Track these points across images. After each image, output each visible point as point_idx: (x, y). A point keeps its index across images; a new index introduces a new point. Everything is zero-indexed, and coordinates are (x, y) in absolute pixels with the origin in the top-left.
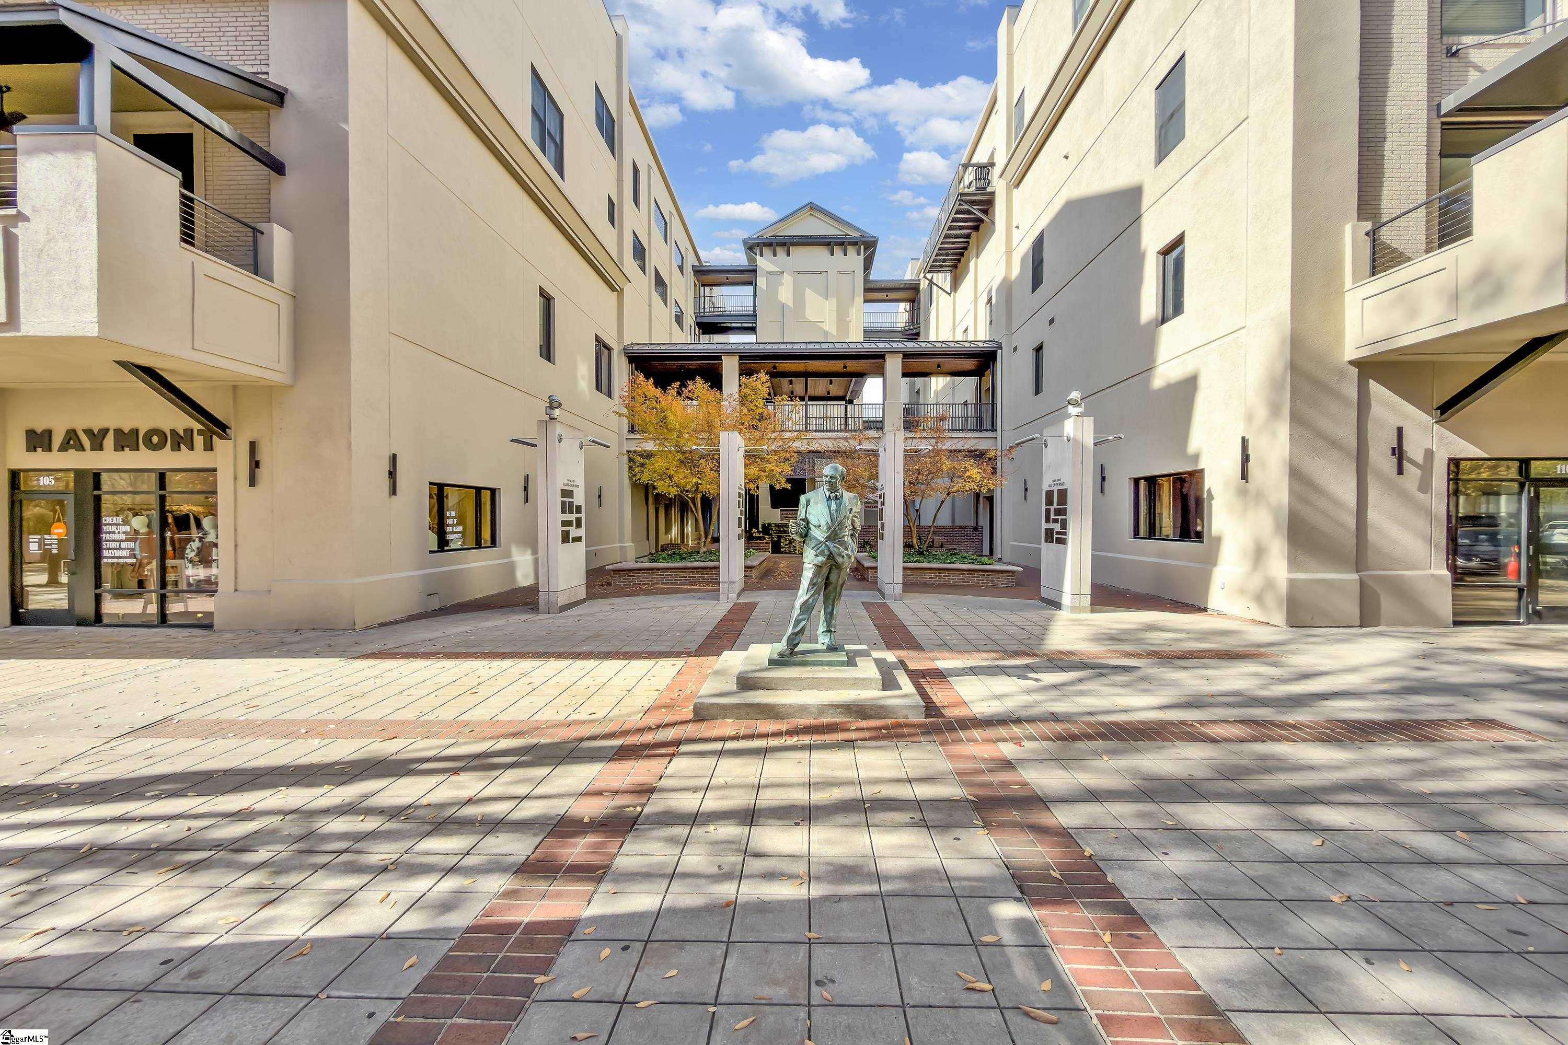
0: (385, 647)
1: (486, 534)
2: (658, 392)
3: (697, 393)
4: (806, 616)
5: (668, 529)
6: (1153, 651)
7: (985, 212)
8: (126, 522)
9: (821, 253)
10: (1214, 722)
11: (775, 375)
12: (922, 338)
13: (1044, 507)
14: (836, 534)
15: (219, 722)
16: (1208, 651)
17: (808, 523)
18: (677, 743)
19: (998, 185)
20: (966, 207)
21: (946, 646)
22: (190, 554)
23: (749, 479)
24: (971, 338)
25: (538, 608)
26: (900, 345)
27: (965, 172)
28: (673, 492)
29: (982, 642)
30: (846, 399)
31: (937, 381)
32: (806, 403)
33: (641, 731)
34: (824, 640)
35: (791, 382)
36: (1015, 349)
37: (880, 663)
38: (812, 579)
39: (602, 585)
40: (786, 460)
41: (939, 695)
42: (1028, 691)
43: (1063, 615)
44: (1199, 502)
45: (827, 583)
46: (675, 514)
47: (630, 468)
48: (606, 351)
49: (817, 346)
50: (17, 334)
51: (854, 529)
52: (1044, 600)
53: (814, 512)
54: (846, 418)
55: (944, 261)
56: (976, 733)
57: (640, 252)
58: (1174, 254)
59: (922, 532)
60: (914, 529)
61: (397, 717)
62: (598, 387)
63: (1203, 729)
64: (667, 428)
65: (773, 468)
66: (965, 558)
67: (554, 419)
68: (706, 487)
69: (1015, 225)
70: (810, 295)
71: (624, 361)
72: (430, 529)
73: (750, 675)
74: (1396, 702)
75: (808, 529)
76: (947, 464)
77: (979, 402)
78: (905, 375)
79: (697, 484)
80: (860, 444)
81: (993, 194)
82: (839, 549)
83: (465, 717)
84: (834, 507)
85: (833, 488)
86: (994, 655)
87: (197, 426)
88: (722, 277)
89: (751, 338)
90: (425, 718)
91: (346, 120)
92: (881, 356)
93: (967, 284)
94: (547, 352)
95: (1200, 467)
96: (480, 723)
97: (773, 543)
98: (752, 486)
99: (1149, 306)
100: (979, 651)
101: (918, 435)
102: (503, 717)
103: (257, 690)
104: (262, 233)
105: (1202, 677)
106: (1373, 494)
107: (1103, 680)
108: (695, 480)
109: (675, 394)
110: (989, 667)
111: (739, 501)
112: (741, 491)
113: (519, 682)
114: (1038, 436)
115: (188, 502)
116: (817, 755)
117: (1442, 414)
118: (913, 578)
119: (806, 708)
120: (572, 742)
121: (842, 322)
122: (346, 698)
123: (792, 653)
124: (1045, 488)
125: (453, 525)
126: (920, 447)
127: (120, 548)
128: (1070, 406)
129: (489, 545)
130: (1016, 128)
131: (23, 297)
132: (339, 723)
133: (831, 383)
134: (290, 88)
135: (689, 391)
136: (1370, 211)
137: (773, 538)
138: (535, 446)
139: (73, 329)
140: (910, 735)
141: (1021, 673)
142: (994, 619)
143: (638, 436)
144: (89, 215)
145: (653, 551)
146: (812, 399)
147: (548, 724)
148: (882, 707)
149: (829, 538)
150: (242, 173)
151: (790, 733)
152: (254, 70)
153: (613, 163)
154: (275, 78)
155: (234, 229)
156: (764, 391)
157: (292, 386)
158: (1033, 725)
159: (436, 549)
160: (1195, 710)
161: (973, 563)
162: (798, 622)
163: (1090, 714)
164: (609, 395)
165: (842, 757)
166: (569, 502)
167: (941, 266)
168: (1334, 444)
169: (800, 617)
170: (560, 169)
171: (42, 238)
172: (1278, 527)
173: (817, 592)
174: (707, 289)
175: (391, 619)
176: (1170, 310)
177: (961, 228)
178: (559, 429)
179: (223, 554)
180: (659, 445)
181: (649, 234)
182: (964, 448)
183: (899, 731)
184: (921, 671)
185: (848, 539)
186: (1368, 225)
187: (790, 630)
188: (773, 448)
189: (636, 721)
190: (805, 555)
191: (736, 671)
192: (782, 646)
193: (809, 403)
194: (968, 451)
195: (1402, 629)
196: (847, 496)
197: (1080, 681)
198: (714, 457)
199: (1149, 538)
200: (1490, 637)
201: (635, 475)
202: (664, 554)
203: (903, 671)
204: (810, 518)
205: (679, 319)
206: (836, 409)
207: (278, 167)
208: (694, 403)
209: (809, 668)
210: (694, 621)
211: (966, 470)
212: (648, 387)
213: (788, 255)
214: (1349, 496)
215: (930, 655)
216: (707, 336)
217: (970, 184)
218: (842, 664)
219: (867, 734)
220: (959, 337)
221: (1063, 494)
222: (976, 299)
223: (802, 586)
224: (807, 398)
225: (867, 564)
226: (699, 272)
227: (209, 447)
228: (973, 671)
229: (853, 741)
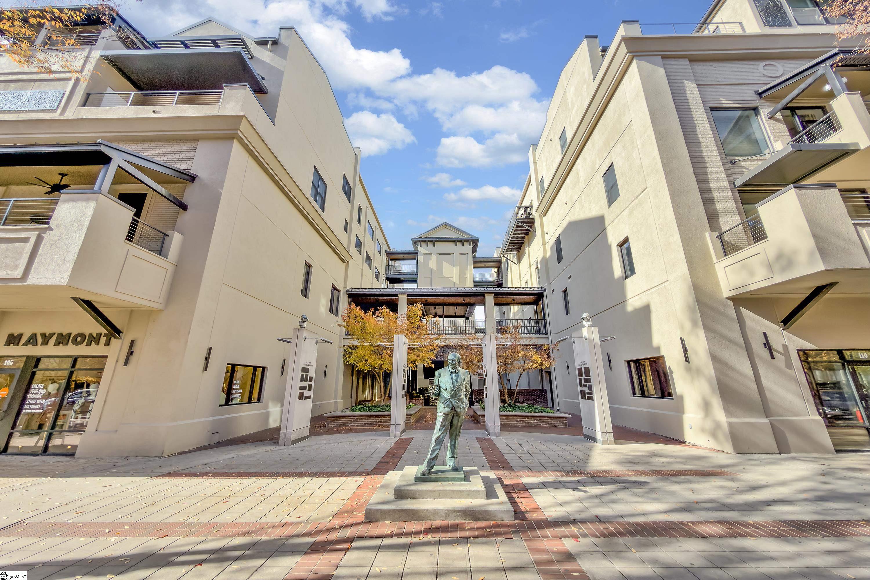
0: (178, 469)
1: (255, 395)
2: (362, 313)
3: (383, 314)
4: (438, 447)
5: (364, 391)
6: (656, 471)
7: (531, 227)
8: (45, 387)
9: (451, 245)
10: (701, 522)
11: (425, 304)
12: (504, 286)
13: (578, 378)
14: (456, 395)
15: (54, 524)
16: (689, 470)
17: (440, 388)
18: (351, 540)
19: (536, 215)
20: (521, 225)
21: (527, 468)
22: (76, 407)
23: (410, 361)
24: (529, 285)
25: (278, 442)
26: (492, 289)
27: (519, 210)
28: (367, 369)
29: (550, 465)
30: (465, 317)
31: (514, 307)
32: (443, 319)
33: (329, 530)
34: (450, 463)
35: (435, 308)
36: (553, 291)
37: (485, 480)
38: (442, 423)
39: (320, 427)
40: (431, 350)
41: (523, 503)
42: (580, 500)
43: (599, 446)
44: (665, 374)
45: (451, 426)
46: (368, 383)
47: (344, 355)
48: (337, 292)
49: (449, 290)
50: (24, 284)
51: (467, 391)
52: (586, 436)
53: (443, 381)
54: (465, 327)
55: (513, 249)
56: (548, 532)
57: (359, 244)
58: (626, 246)
59: (511, 393)
60: (506, 391)
61: (172, 520)
62: (331, 311)
63: (695, 528)
64: (366, 333)
65: (424, 355)
66: (537, 409)
67: (303, 328)
68: (385, 366)
69: (545, 233)
70: (445, 265)
71: (346, 297)
72: (223, 391)
73: (403, 488)
74: (813, 507)
75: (440, 391)
76: (521, 353)
77: (537, 319)
78: (496, 304)
79: (381, 365)
80: (472, 341)
81: (533, 219)
82: (458, 403)
83: (216, 520)
84: (454, 377)
85: (454, 367)
86: (558, 474)
87: (104, 331)
88: (400, 256)
89: (414, 286)
90: (190, 521)
91: (222, 188)
92: (483, 295)
93: (525, 260)
94: (305, 293)
95: (662, 354)
96: (224, 525)
97: (425, 399)
98: (412, 365)
99: (618, 270)
100: (547, 471)
101: (504, 336)
102: (242, 520)
103: (87, 501)
104: (168, 236)
105: (689, 489)
106: (762, 371)
107: (628, 492)
108: (380, 362)
109: (371, 314)
110: (554, 482)
111: (404, 375)
112: (405, 368)
113: (256, 494)
114: (568, 337)
115: (87, 375)
116: (444, 550)
117: (785, 325)
118: (506, 421)
119: (438, 513)
120: (282, 539)
121: (462, 277)
122: (142, 506)
123: (430, 472)
124: (577, 367)
125: (237, 389)
126: (505, 343)
127: (36, 404)
128: (584, 322)
129: (256, 401)
130: (541, 192)
131: (34, 266)
132: (133, 525)
133: (457, 308)
134: (199, 175)
135: (379, 313)
136: (716, 227)
137: (424, 397)
138: (290, 342)
139: (54, 281)
140: (505, 533)
141: (575, 486)
142: (556, 448)
143: (349, 337)
144: (83, 228)
145: (354, 405)
146: (446, 317)
147: (269, 525)
148: (486, 511)
149: (452, 397)
150: (166, 210)
151: (428, 531)
152: (184, 168)
153: (349, 205)
154: (193, 171)
155: (155, 234)
156: (420, 313)
157: (163, 310)
158: (585, 525)
159: (224, 404)
160: (687, 513)
161: (542, 412)
162: (433, 451)
163: (621, 516)
164: (337, 315)
165: (459, 550)
166: (306, 375)
167: (511, 251)
168: (731, 341)
169: (435, 448)
170: (323, 208)
171: (56, 238)
172: (713, 391)
173: (445, 431)
174: (393, 262)
175: (186, 449)
176: (629, 272)
177: (519, 234)
178: (305, 333)
179: (95, 408)
180: (361, 342)
181: (364, 237)
182: (530, 344)
183: (497, 530)
184: (512, 485)
185: (463, 397)
186: (717, 234)
187: (429, 457)
188: (424, 343)
189: (327, 523)
190: (438, 407)
191: (394, 485)
192: (423, 467)
193: (445, 319)
194: (532, 346)
195: (805, 455)
196: (462, 371)
197: (613, 492)
198: (390, 349)
199: (642, 397)
200: (860, 460)
201: (346, 359)
202: (360, 407)
203: (500, 485)
204: (441, 384)
205: (377, 276)
206: (460, 322)
207: (184, 207)
208: (382, 319)
209: (440, 483)
210: (372, 451)
211: (532, 356)
212: (358, 311)
213: (434, 246)
214: (749, 372)
215: (518, 474)
216: (392, 285)
217: (522, 214)
218: (460, 480)
219: (476, 533)
220: (523, 285)
221: (587, 370)
222: (530, 267)
223: (436, 427)
224: (444, 317)
225: (479, 413)
226: (388, 254)
227: (108, 343)
228: (544, 485)
229: (467, 538)
